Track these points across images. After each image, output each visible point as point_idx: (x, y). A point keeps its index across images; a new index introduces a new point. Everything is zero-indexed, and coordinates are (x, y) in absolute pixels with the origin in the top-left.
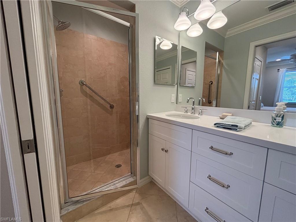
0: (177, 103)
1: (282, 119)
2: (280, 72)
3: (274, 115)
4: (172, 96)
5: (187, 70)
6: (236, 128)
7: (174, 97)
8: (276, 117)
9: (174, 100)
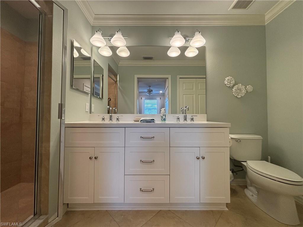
0: (90, 113)
1: (165, 117)
2: (142, 100)
3: (162, 115)
4: (86, 105)
5: (84, 85)
6: (153, 121)
7: (88, 106)
8: (163, 116)
9: (88, 109)
